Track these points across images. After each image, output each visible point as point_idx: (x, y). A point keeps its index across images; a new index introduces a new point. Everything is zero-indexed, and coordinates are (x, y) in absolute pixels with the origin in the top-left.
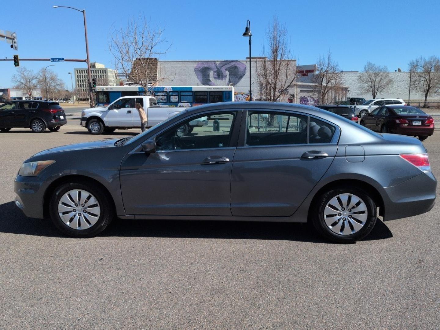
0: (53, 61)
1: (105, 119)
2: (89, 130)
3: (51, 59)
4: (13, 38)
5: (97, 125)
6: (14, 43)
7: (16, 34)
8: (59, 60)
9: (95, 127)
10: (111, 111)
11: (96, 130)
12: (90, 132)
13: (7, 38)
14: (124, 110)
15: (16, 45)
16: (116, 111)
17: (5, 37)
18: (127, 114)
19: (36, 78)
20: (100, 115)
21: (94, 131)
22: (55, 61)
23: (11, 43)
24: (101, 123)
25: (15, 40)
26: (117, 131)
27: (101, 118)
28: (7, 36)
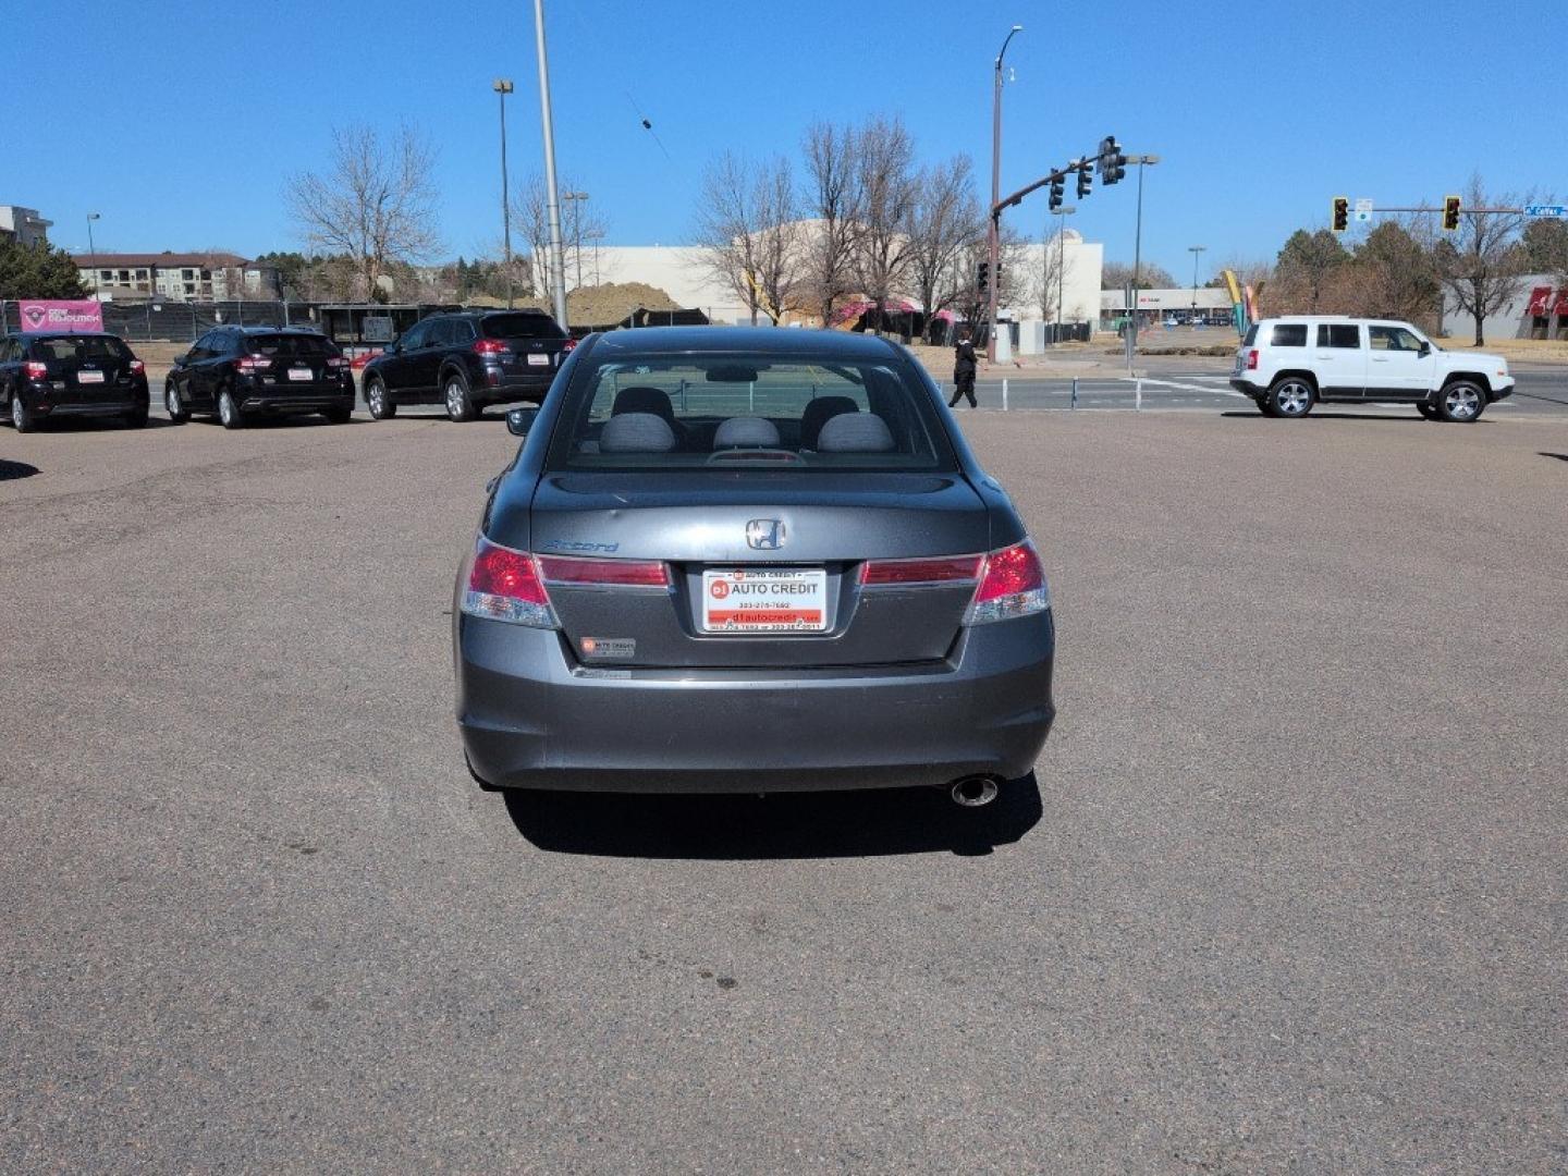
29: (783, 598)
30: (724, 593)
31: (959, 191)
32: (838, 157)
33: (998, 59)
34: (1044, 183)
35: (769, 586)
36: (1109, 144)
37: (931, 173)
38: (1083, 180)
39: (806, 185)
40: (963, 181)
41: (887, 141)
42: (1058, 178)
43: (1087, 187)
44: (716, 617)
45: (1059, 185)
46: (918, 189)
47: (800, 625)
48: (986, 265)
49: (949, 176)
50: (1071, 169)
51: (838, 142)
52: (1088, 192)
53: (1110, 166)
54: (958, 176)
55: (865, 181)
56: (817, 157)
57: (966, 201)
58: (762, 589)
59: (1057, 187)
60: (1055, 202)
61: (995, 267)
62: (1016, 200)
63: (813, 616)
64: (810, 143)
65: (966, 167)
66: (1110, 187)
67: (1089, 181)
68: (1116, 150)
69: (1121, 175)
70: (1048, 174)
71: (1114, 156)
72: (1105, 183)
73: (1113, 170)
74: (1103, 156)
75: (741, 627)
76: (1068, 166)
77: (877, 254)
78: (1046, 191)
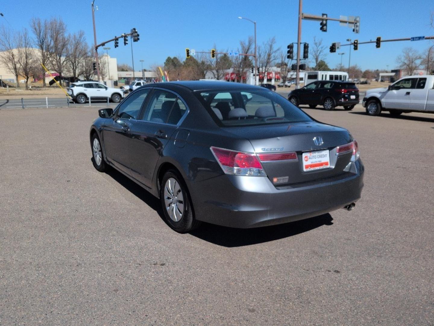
0: (413, 40)
1: (383, 101)
2: (367, 110)
3: (411, 38)
4: (355, 22)
5: (375, 106)
6: (356, 27)
7: (359, 19)
8: (420, 38)
9: (372, 108)
10: (390, 91)
11: (373, 111)
12: (367, 113)
13: (350, 23)
14: (403, 91)
15: (358, 28)
16: (395, 91)
17: (348, 23)
18: (405, 95)
19: (420, 58)
20: (378, 96)
21: (372, 112)
22: (415, 40)
23: (353, 28)
24: (378, 104)
25: (358, 24)
26: (403, 114)
27: (380, 99)
28: (350, 21)
29: (320, 159)
30: (307, 159)
31: (81, 41)
32: (43, 29)
33: (92, 3)
34: (113, 40)
35: (317, 156)
36: (134, 30)
37: (72, 35)
38: (125, 40)
39: (33, 37)
40: (82, 38)
41: (58, 25)
42: (116, 39)
43: (127, 42)
44: (307, 167)
45: (117, 41)
46: (68, 40)
47: (324, 167)
48: (95, 63)
49: (78, 36)
50: (122, 37)
51: (42, 24)
52: (127, 44)
53: (135, 37)
54: (80, 37)
55: (51, 37)
56: (35, 29)
57: (83, 44)
58: (315, 157)
59: (117, 42)
60: (116, 46)
61: (98, 64)
62: (103, 44)
63: (326, 164)
64: (32, 24)
65: (83, 34)
66: (136, 42)
67: (127, 40)
68: (136, 32)
69: (138, 39)
70: (114, 38)
71: (136, 34)
72: (134, 41)
73: (136, 38)
74: (132, 34)
75: (312, 169)
76: (121, 36)
77: (58, 60)
78: (113, 42)
